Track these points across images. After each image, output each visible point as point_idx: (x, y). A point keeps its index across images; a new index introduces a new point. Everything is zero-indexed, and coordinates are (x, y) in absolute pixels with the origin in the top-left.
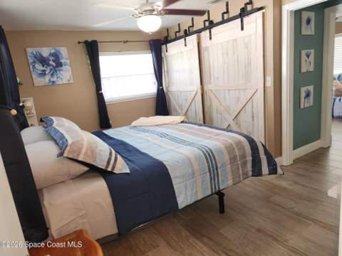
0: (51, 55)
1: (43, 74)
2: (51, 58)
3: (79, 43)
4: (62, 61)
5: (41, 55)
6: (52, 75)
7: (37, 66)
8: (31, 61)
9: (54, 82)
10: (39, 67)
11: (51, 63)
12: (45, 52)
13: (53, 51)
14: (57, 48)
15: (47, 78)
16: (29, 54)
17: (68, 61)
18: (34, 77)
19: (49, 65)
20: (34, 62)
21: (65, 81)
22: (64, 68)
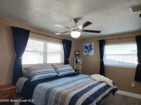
0: (89, 46)
1: (86, 52)
2: (89, 47)
3: (98, 41)
4: (92, 48)
5: (86, 46)
6: (88, 52)
7: (85, 49)
8: (84, 47)
9: (88, 55)
10: (85, 50)
11: (89, 48)
12: (88, 45)
13: (90, 44)
14: (91, 43)
15: (87, 53)
16: (84, 46)
17: (94, 48)
18: (84, 52)
19: (88, 49)
20: (84, 48)
21: (92, 55)
22: (92, 50)
